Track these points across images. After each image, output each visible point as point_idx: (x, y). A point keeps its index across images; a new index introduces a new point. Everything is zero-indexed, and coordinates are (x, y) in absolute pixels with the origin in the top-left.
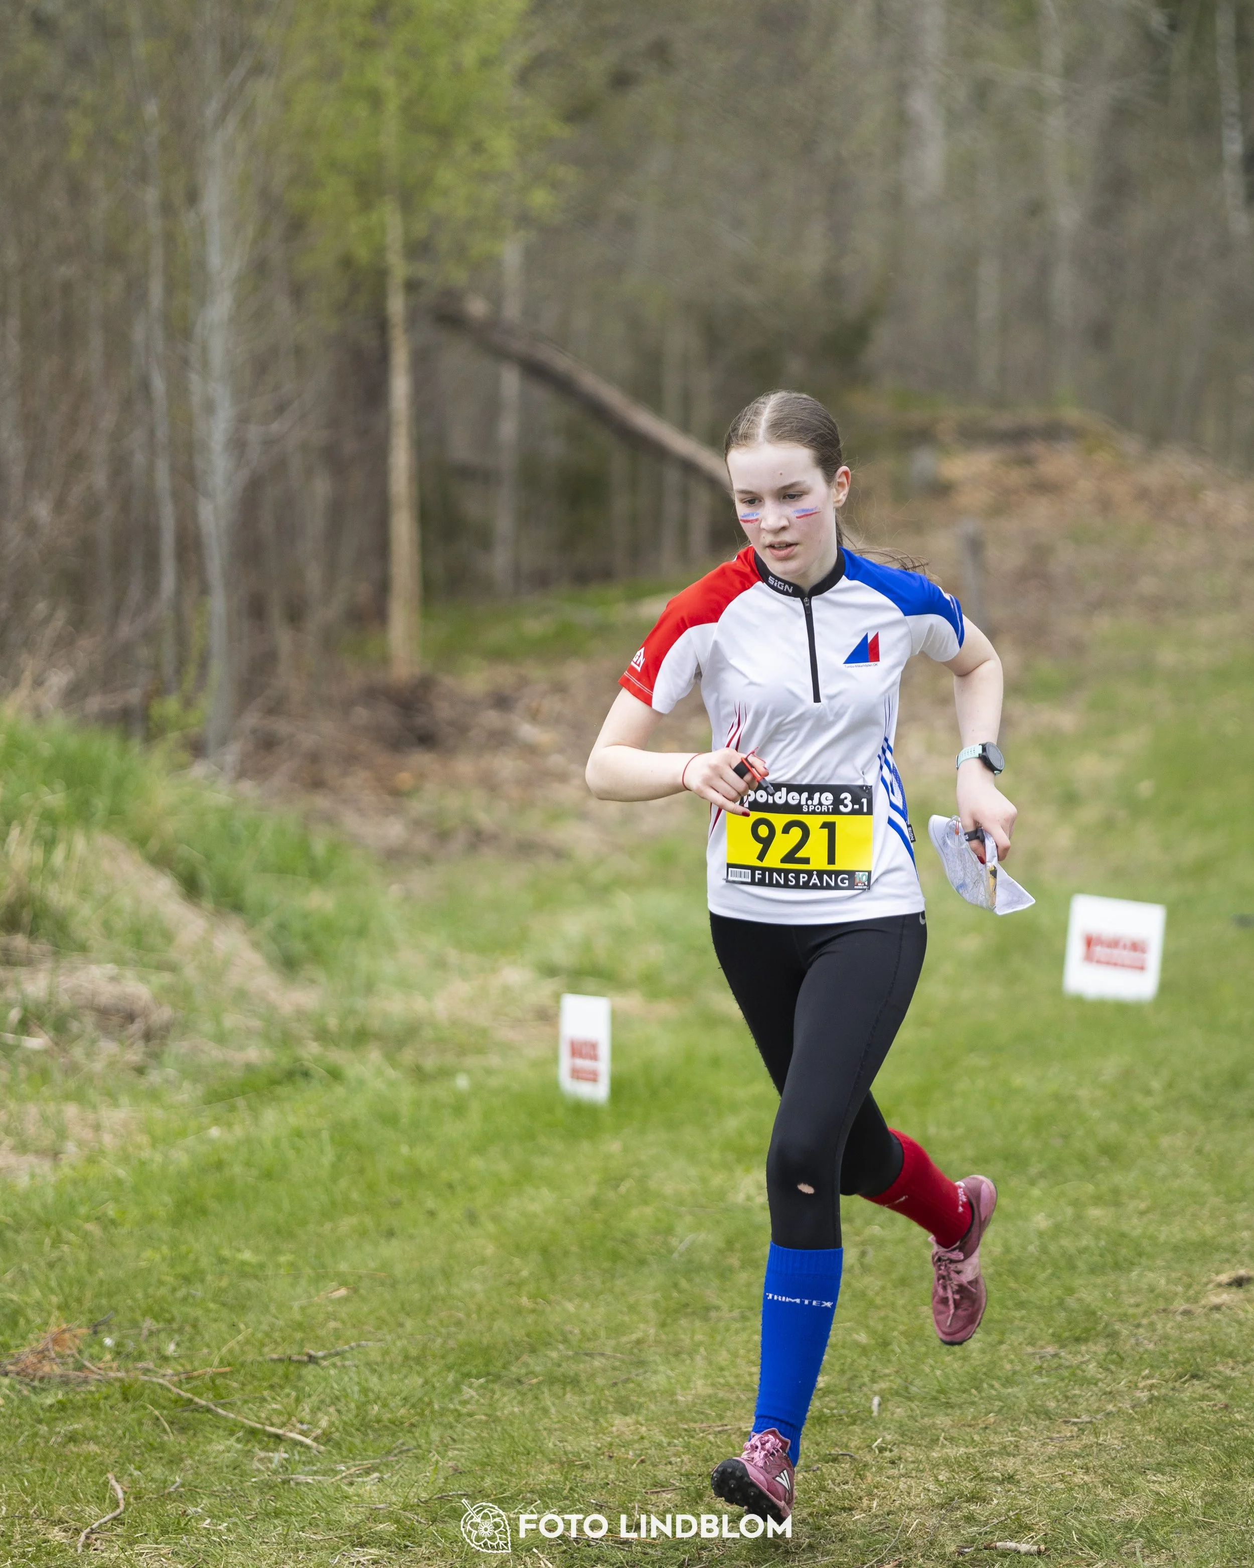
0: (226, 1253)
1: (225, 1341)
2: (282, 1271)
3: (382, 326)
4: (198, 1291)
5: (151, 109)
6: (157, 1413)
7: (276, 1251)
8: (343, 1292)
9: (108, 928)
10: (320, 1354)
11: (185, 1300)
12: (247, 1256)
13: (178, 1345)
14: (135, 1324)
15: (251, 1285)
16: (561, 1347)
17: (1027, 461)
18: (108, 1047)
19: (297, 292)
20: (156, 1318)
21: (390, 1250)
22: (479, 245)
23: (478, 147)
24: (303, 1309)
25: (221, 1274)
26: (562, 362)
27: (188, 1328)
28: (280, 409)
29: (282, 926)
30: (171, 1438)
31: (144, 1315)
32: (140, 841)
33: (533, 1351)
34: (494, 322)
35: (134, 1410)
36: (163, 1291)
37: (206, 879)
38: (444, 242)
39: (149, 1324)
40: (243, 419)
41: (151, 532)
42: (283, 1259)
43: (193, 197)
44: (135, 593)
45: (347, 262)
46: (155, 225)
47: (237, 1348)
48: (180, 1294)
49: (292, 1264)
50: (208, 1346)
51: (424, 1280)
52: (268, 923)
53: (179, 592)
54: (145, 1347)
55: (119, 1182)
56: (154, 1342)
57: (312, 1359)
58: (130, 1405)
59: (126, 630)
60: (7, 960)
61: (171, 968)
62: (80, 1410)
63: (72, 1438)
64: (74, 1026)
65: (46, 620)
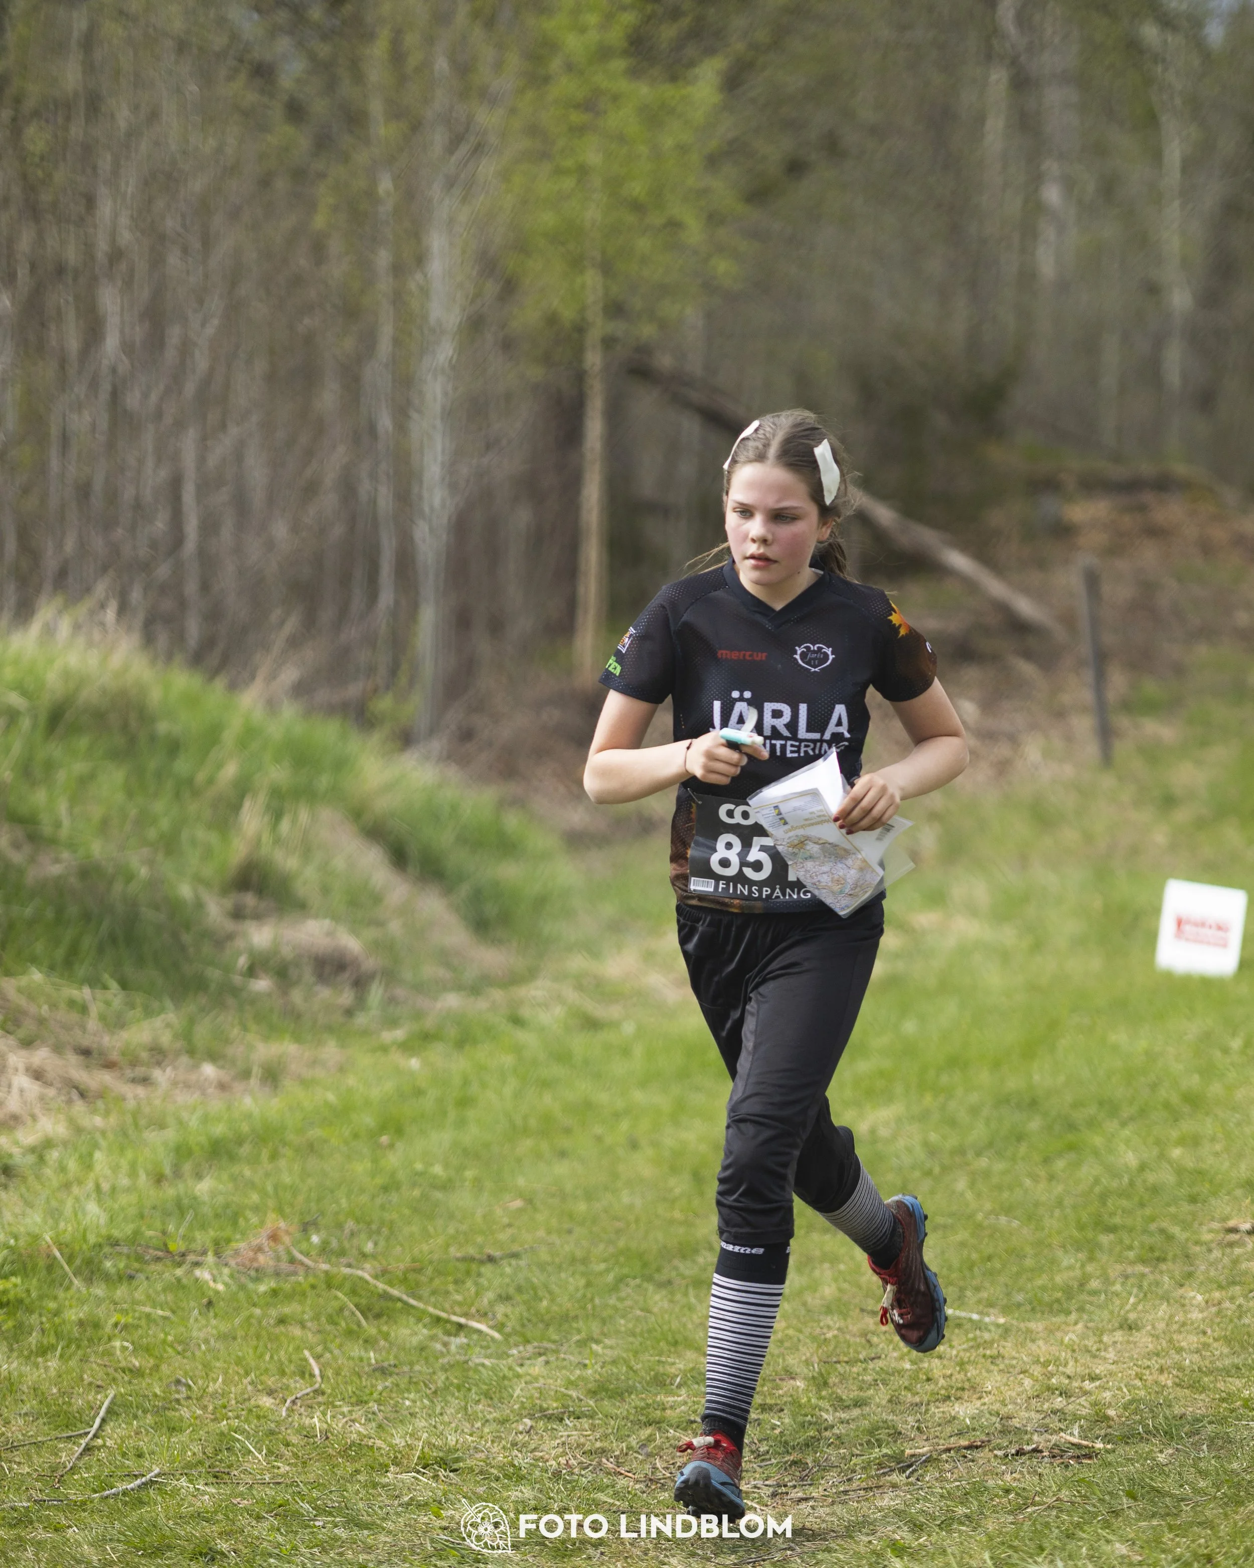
0: (419, 1166)
1: (416, 1242)
2: (467, 1184)
3: (580, 377)
4: (394, 1197)
5: (385, 184)
7: (461, 1168)
8: (518, 1203)
9: (325, 890)
10: (497, 1254)
11: (383, 1207)
12: (437, 1170)
13: (376, 1244)
14: (340, 1226)
15: (438, 1195)
16: (707, 1254)
17: (1142, 508)
18: (324, 993)
19: (507, 345)
20: (358, 1221)
21: (561, 1169)
22: (669, 309)
24: (484, 1217)
25: (414, 1185)
27: (385, 1231)
28: (490, 445)
29: (478, 892)
31: (347, 1218)
32: (356, 814)
34: (679, 376)
36: (364, 1199)
37: (414, 851)
38: (637, 303)
39: (350, 1225)
40: (458, 454)
41: (372, 550)
42: (469, 1174)
43: (421, 259)
44: (358, 602)
45: (552, 320)
47: (425, 1248)
48: (379, 1201)
49: (477, 1179)
50: (402, 1245)
51: (589, 1196)
52: (464, 890)
53: (396, 602)
54: (347, 1245)
55: (329, 1107)
56: (355, 1242)
57: (491, 1259)
59: (351, 633)
60: (238, 914)
61: (380, 924)
62: (290, 1297)
63: (282, 1321)
64: (293, 973)
65: (282, 623)
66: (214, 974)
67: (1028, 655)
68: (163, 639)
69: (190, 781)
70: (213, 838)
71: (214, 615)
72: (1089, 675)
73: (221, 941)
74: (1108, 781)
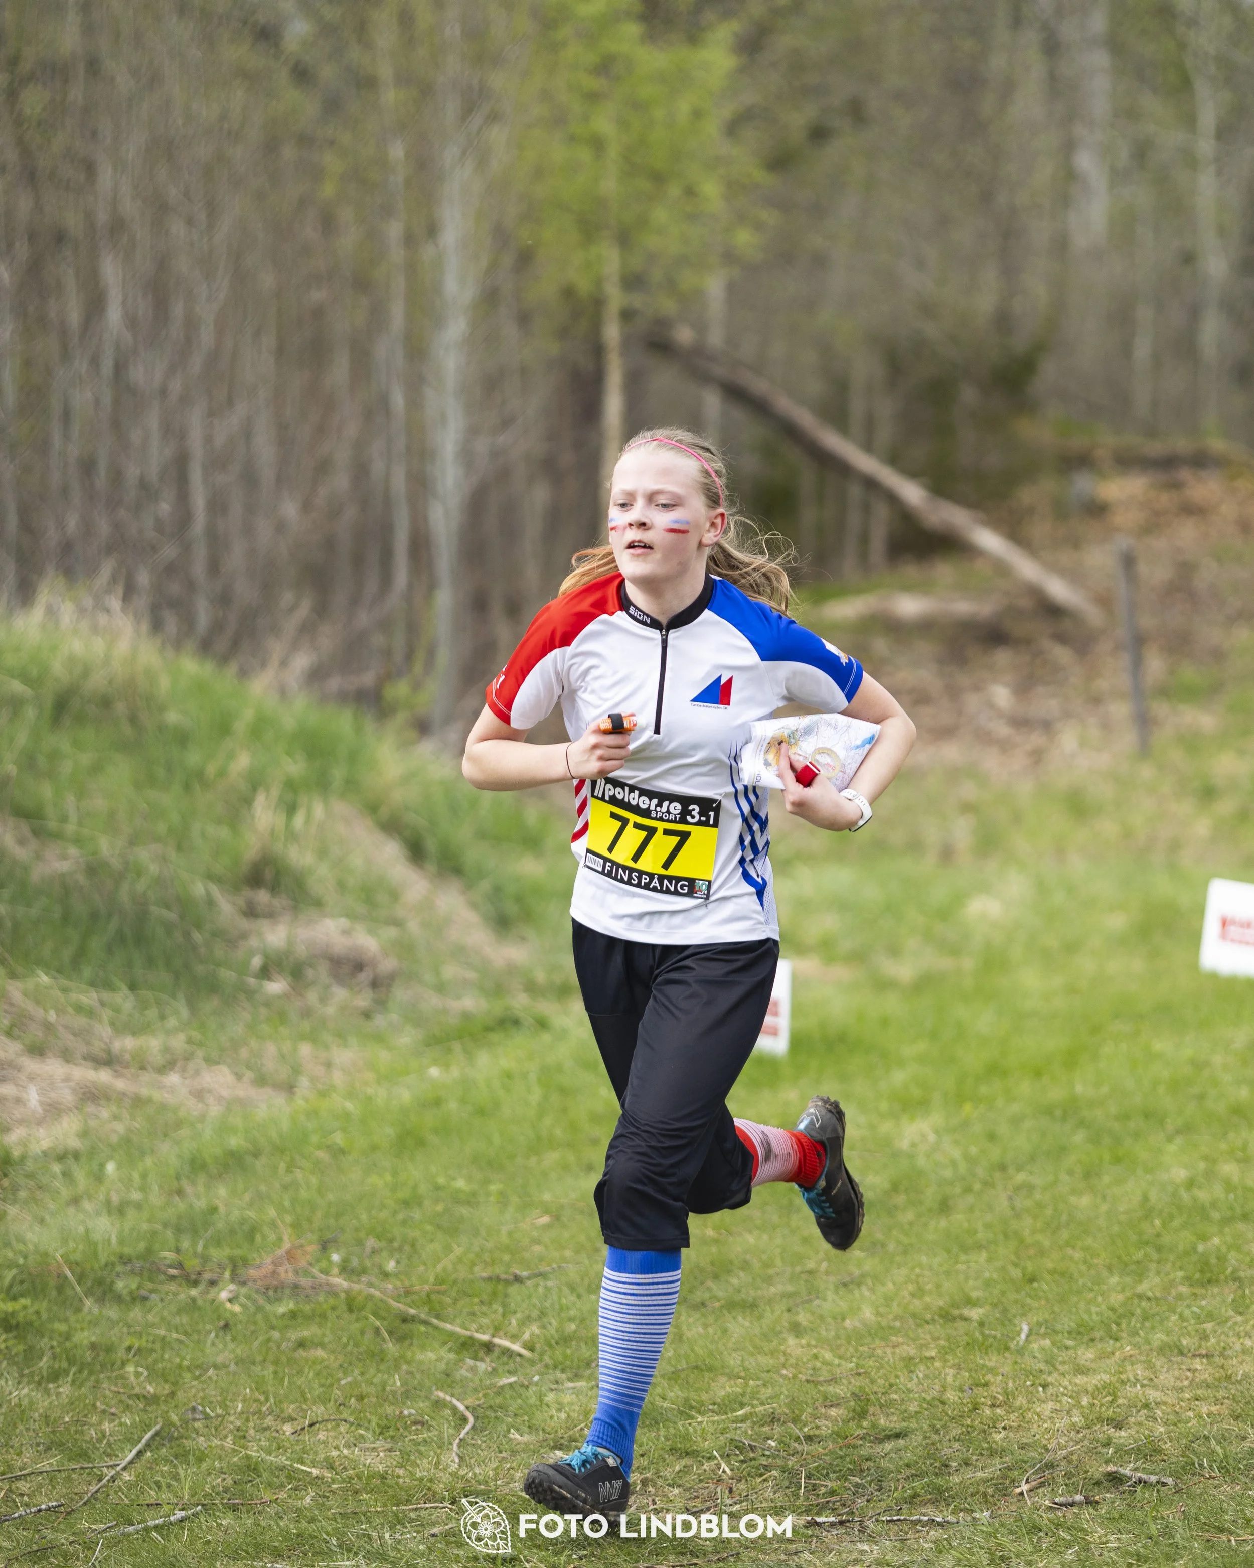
0: (441, 1180)
1: (439, 1260)
2: (492, 1199)
3: (598, 351)
4: (417, 1214)
5: (397, 151)
6: (378, 1323)
7: (487, 1181)
8: (545, 1219)
9: (341, 886)
10: (525, 1274)
11: (404, 1223)
12: (460, 1183)
13: (398, 1262)
14: (360, 1243)
15: (464, 1211)
16: (742, 1274)
17: (1176, 486)
18: (340, 994)
19: (524, 319)
20: (378, 1238)
21: (589, 1182)
22: (687, 279)
23: (690, 192)
24: (510, 1234)
25: (437, 1201)
26: (759, 386)
27: (407, 1248)
28: (506, 423)
29: (498, 890)
30: (391, 1347)
31: (367, 1235)
32: (372, 808)
33: (716, 1277)
34: (698, 351)
35: (357, 1320)
36: (384, 1214)
37: (431, 845)
38: (657, 275)
39: (371, 1243)
40: (472, 431)
41: (386, 530)
42: (493, 1188)
43: (433, 230)
44: (372, 585)
45: (568, 292)
46: (397, 254)
47: (450, 1267)
48: (400, 1216)
49: (501, 1193)
50: (425, 1264)
52: (485, 885)
53: (410, 586)
54: (368, 1264)
55: (347, 1115)
56: (377, 1259)
57: (517, 1279)
58: (354, 1316)
59: (364, 619)
60: (251, 912)
61: (397, 923)
62: (309, 1318)
63: (301, 1344)
64: (310, 973)
65: (292, 609)
66: (227, 975)
67: (1061, 638)
68: (171, 623)
69: (200, 775)
70: (224, 833)
71: (224, 599)
72: (1125, 660)
73: (233, 940)
74: (1147, 772)
